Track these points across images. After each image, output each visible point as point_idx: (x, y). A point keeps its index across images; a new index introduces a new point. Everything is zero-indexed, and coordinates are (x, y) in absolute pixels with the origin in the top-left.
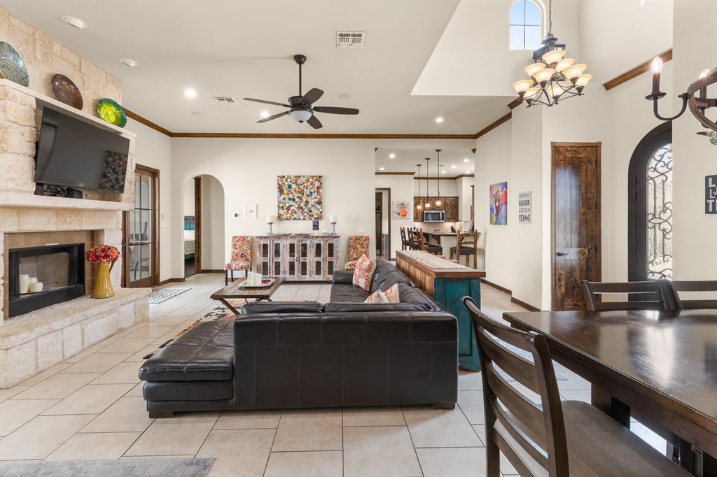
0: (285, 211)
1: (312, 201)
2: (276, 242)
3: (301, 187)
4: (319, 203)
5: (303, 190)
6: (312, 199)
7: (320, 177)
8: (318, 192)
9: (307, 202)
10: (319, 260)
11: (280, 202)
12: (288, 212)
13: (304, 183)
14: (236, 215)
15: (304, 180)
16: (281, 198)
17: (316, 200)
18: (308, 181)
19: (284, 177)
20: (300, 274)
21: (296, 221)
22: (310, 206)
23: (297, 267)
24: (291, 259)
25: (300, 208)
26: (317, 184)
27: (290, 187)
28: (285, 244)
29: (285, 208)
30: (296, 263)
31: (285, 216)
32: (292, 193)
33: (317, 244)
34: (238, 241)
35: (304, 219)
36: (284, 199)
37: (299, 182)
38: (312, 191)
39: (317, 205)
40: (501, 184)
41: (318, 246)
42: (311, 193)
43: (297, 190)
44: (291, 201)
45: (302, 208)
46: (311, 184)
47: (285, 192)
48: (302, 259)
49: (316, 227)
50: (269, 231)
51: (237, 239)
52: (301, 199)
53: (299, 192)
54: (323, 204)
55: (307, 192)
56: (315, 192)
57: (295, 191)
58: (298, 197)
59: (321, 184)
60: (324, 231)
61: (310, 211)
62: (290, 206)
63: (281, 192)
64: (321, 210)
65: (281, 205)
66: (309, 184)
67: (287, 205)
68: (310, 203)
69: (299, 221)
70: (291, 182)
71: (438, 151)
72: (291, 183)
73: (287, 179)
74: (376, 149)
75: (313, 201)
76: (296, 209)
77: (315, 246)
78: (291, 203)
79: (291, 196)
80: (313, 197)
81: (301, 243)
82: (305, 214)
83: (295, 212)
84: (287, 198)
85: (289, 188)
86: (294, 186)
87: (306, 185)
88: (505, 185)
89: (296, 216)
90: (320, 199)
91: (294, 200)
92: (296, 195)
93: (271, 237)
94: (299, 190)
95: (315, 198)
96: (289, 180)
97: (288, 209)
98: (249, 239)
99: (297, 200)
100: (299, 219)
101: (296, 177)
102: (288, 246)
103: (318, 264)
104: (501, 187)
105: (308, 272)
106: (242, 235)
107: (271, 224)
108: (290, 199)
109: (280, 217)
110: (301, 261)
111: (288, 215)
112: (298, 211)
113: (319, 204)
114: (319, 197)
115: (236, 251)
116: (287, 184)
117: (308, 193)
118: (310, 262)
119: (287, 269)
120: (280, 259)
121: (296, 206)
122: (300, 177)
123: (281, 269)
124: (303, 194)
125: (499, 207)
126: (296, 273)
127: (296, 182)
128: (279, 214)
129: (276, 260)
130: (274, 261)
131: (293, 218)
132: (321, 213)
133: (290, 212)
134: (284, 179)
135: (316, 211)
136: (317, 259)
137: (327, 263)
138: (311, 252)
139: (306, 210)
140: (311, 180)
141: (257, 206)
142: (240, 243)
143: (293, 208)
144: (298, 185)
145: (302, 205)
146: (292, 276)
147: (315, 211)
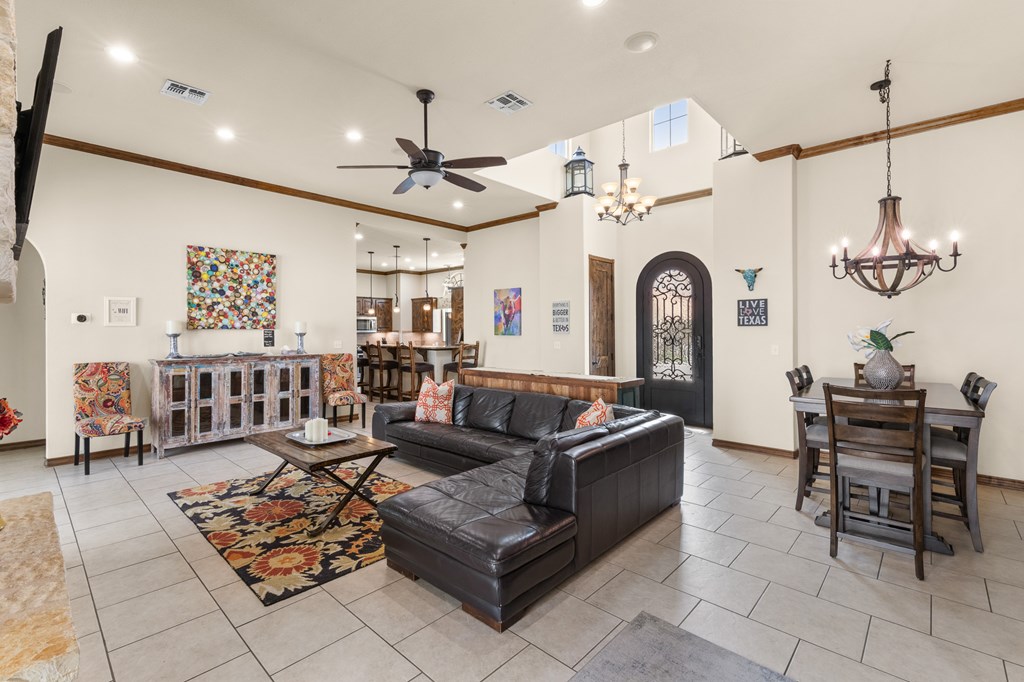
0: (204, 312)
1: (257, 297)
2: (203, 370)
3: (238, 271)
4: (271, 300)
5: (240, 277)
6: (257, 293)
7: (273, 256)
8: (269, 281)
9: (248, 298)
10: (286, 397)
11: (192, 295)
12: (210, 315)
13: (242, 264)
14: (82, 319)
15: (242, 259)
16: (197, 287)
17: (264, 295)
18: (249, 261)
19: (201, 249)
20: (251, 424)
21: (225, 331)
22: (253, 304)
23: (246, 412)
24: (235, 400)
25: (234, 307)
26: (267, 268)
27: (214, 268)
28: (221, 375)
29: (203, 306)
30: (244, 406)
31: (203, 322)
32: (218, 281)
33: (281, 370)
34: (92, 374)
35: (243, 328)
36: (202, 290)
37: (232, 261)
38: (259, 279)
39: (267, 304)
40: (513, 290)
41: (285, 373)
42: (256, 283)
43: (230, 274)
44: (217, 295)
45: (238, 308)
46: (257, 267)
47: (205, 276)
48: (255, 398)
49: (270, 341)
50: (173, 351)
51: (88, 370)
52: (236, 291)
53: (234, 280)
54: (276, 302)
55: (248, 280)
56: (262, 281)
57: (225, 277)
58: (231, 288)
59: (274, 268)
60: (287, 348)
61: (255, 314)
62: (214, 303)
63: (196, 276)
64: (273, 312)
65: (196, 301)
66: (252, 266)
67: (209, 302)
68: (253, 299)
69: (233, 331)
70: (217, 259)
71: (427, 239)
72: (215, 262)
73: (207, 255)
74: (357, 224)
75: (259, 297)
76: (226, 310)
77: (278, 373)
78: (217, 297)
79: (216, 285)
80: (259, 289)
81: (253, 370)
82: (245, 319)
83: (225, 315)
84: (208, 288)
85: (212, 270)
86: (222, 268)
87: (246, 267)
88: (519, 291)
89: (226, 322)
90: (272, 294)
91: (222, 293)
92: (227, 284)
93: (193, 362)
94: (232, 275)
95: (264, 291)
96: (212, 256)
97: (211, 308)
98: (121, 368)
99: (229, 293)
100: (233, 327)
101: (227, 252)
102: (229, 377)
103: (284, 403)
104: (513, 294)
105: (266, 417)
106: (103, 359)
107: (175, 336)
108: (214, 291)
109: (191, 324)
110: (254, 400)
111: (211, 321)
112: (230, 313)
113: (270, 303)
114: (270, 290)
115: (90, 396)
116: (207, 262)
117: (250, 282)
118: (269, 399)
119: (227, 418)
120: (210, 402)
121: (228, 304)
122: (234, 252)
123: (215, 419)
124: (240, 283)
125: (509, 316)
126: (243, 423)
127: (228, 260)
128: (190, 318)
129: (204, 403)
130: (199, 406)
131: (220, 325)
132: (274, 317)
133: (214, 314)
134: (203, 254)
135: (265, 314)
136: (283, 395)
137: (299, 399)
138: (271, 385)
139: (246, 312)
140: (255, 260)
141: (138, 300)
142: (97, 377)
143: (221, 307)
144: (231, 267)
145: (239, 302)
146: (235, 430)
147: (262, 315)
